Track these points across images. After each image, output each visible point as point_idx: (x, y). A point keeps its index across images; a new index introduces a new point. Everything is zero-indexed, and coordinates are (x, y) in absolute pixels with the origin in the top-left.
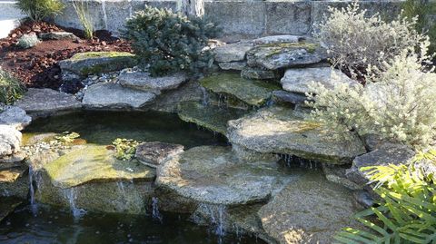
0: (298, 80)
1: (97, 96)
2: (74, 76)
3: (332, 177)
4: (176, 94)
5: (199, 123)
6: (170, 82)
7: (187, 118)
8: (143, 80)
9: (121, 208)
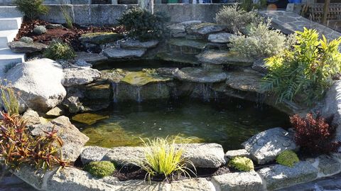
0: (217, 38)
1: (114, 53)
2: (93, 45)
3: (246, 70)
4: (153, 50)
5: (175, 60)
6: (152, 44)
7: (167, 59)
8: (137, 44)
9: (159, 95)
